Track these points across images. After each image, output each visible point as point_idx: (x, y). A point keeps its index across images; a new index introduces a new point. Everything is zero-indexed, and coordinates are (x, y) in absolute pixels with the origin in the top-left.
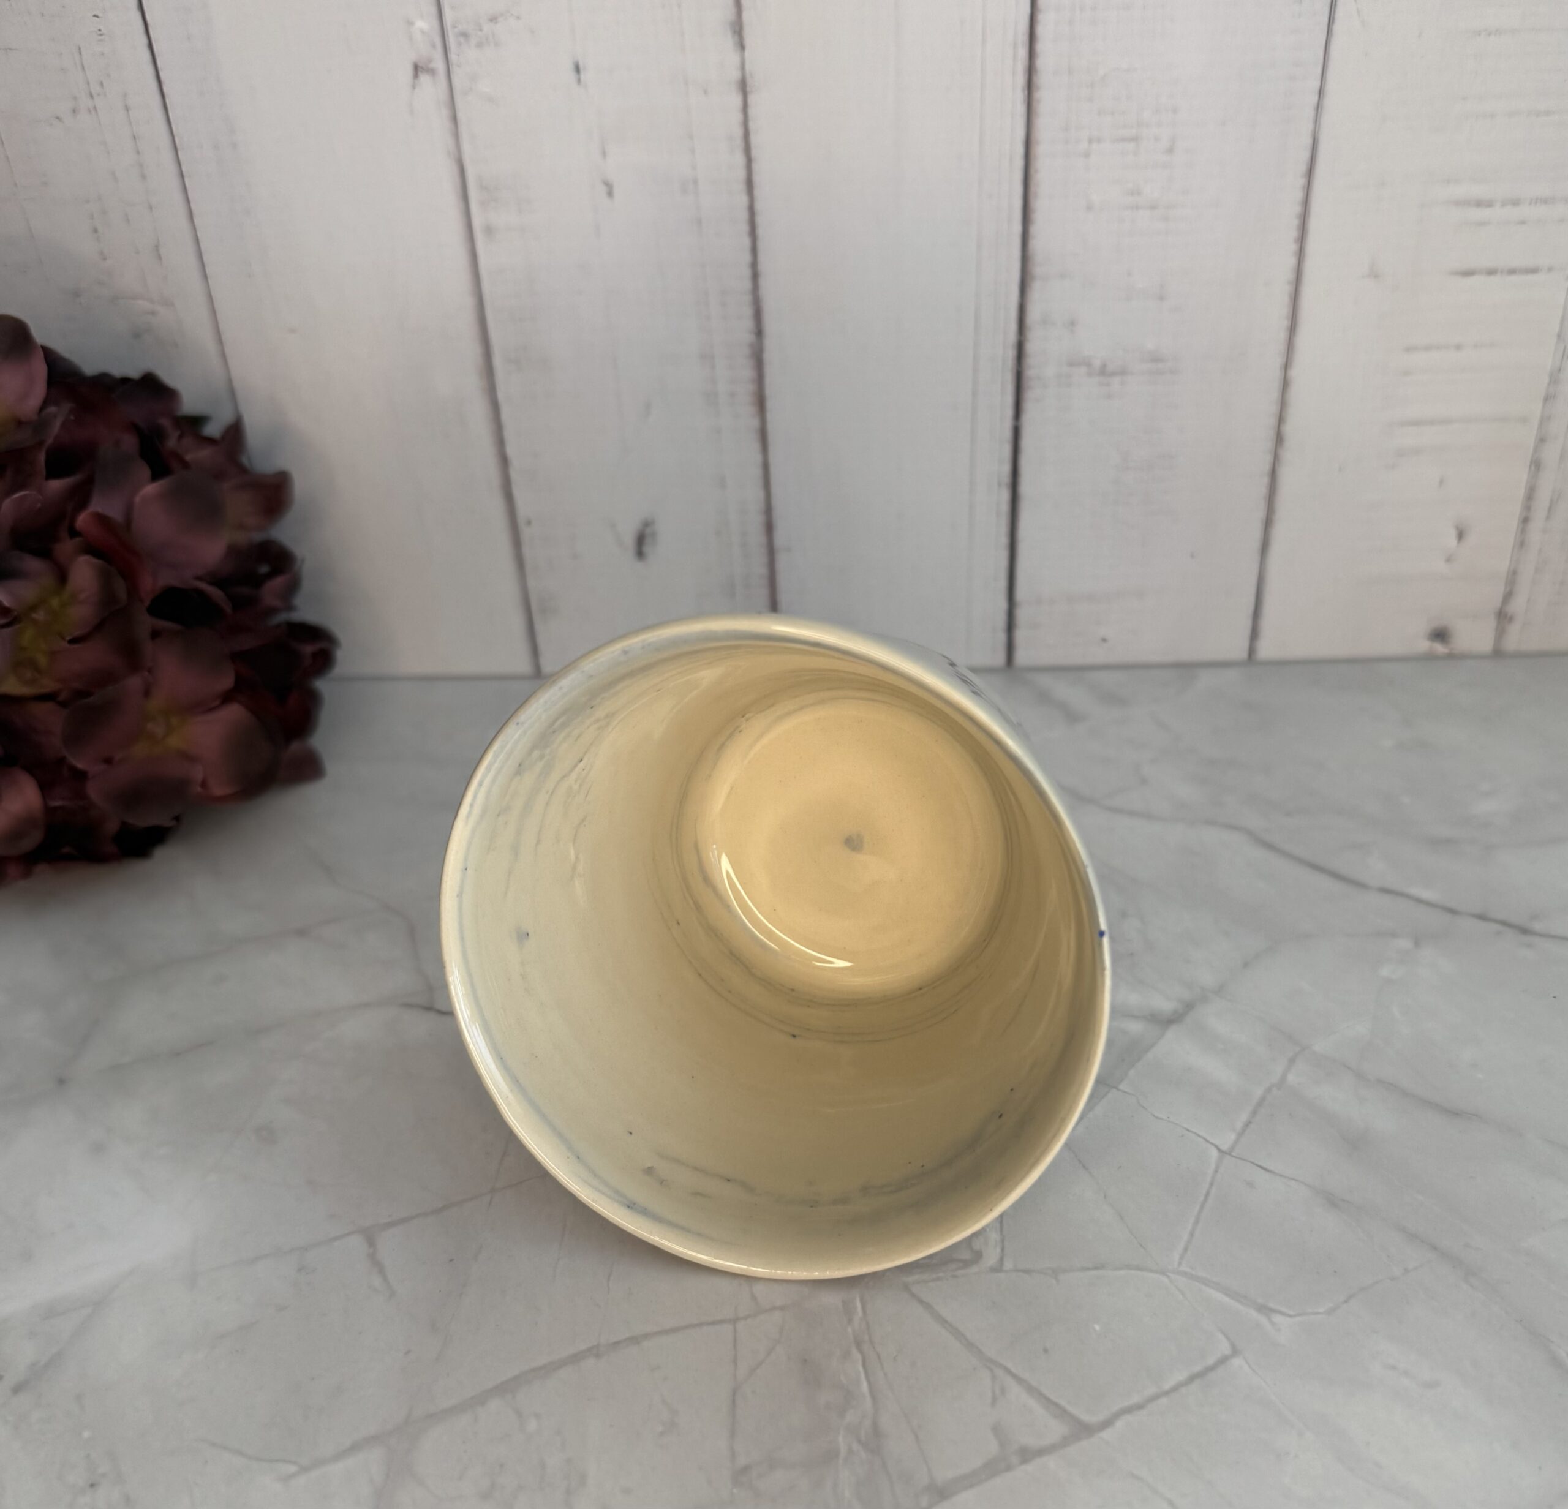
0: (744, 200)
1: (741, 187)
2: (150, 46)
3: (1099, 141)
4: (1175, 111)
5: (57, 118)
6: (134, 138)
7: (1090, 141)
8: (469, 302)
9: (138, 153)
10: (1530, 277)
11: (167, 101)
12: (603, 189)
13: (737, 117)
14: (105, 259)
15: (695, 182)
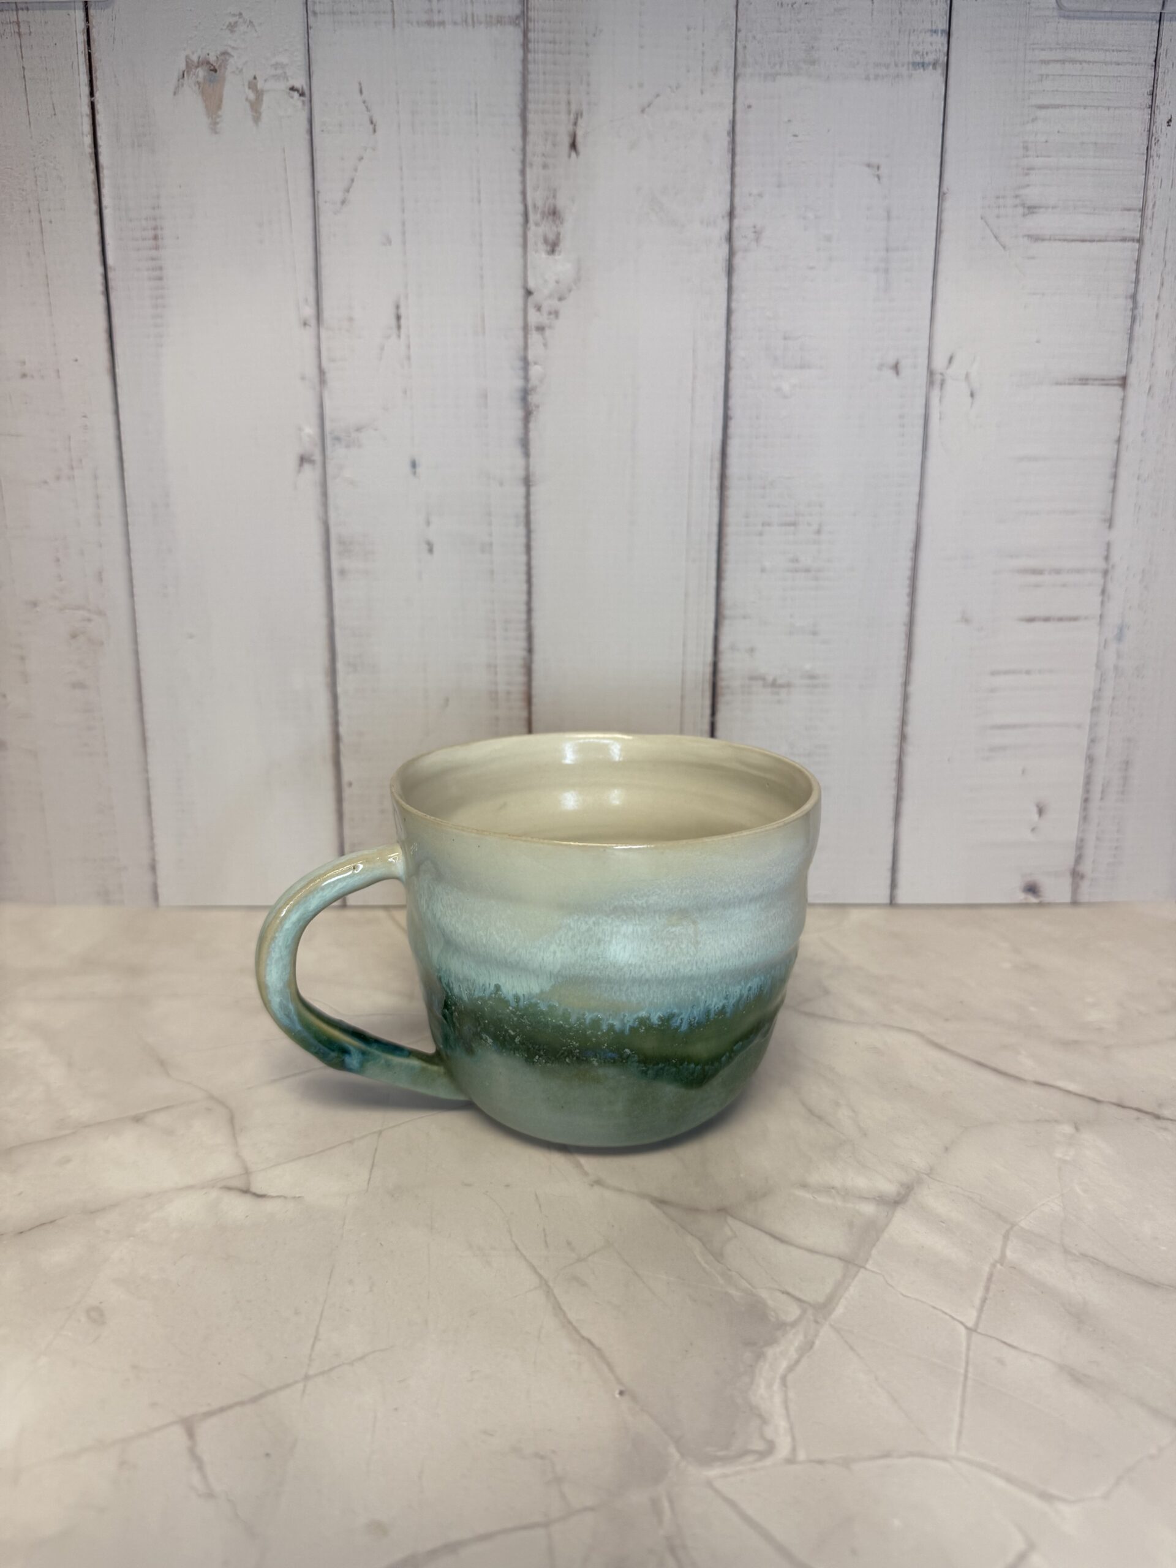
0: (523, 558)
1: (522, 549)
2: (119, 438)
3: (769, 524)
4: (821, 506)
5: (46, 482)
6: (98, 497)
7: (763, 524)
8: (323, 622)
9: (98, 507)
10: (1072, 624)
11: (126, 474)
12: (426, 547)
13: (521, 502)
14: (61, 580)
15: (491, 544)
